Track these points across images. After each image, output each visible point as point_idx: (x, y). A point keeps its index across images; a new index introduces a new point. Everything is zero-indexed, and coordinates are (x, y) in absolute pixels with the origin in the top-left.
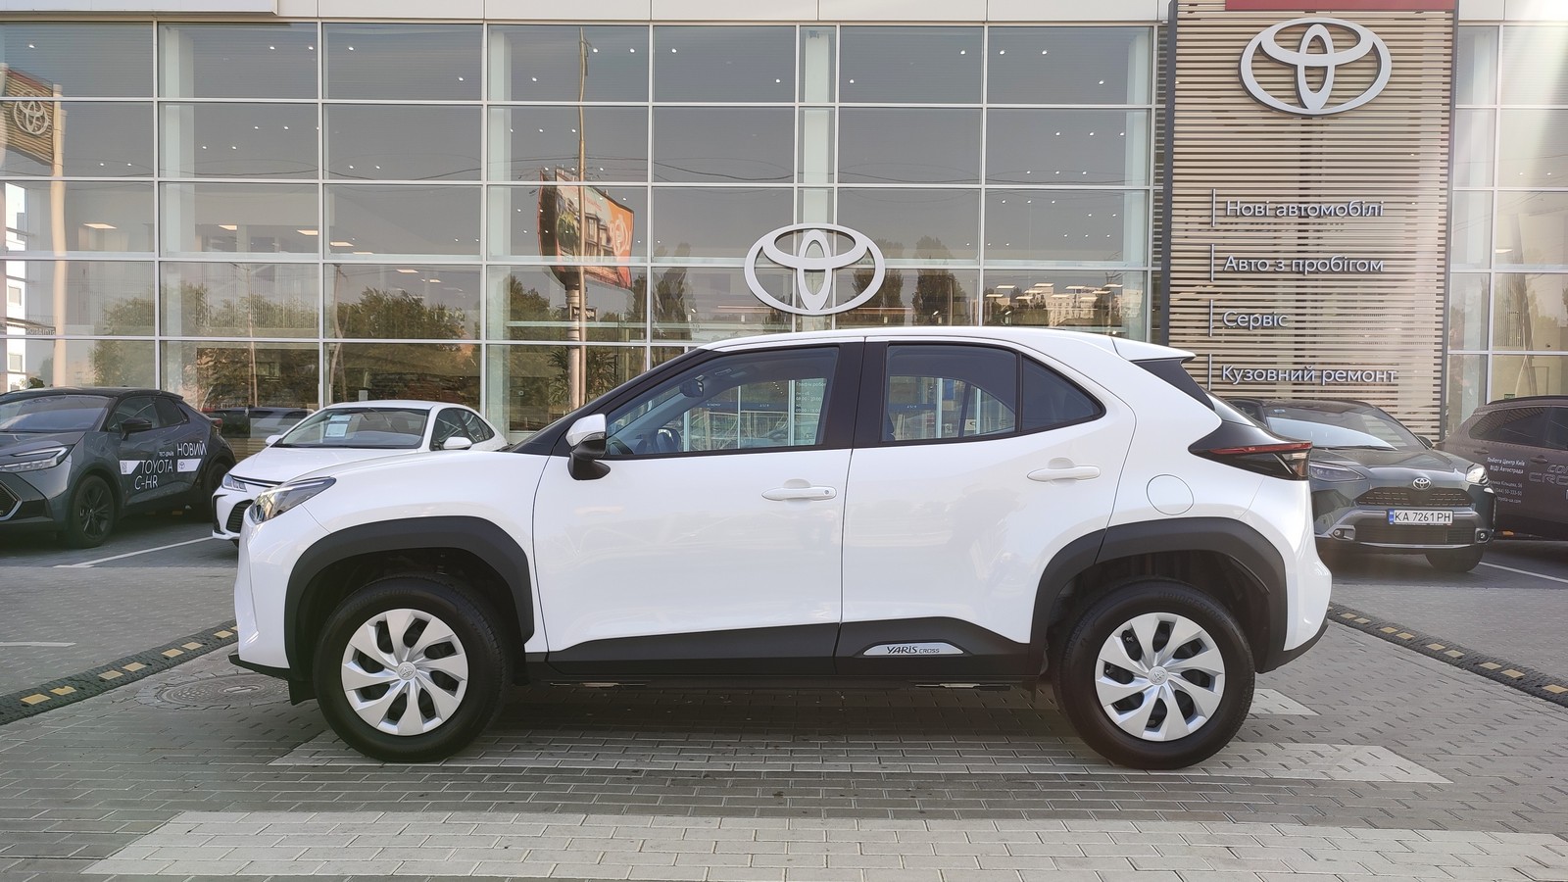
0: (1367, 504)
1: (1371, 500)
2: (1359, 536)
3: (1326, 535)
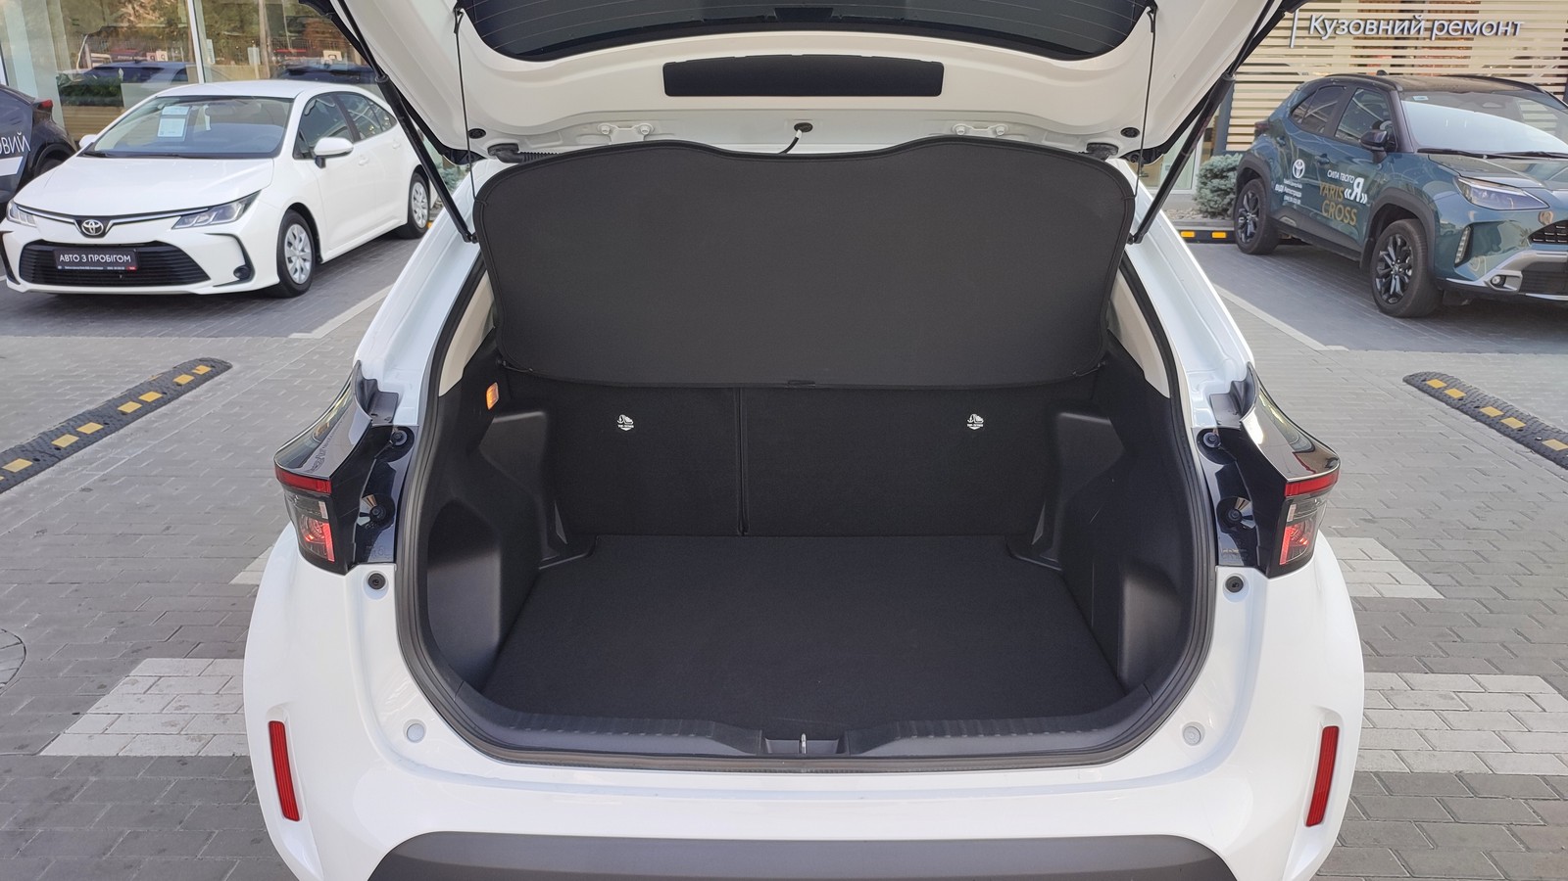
0: (1544, 242)
1: (1550, 237)
2: (1526, 285)
3: (1480, 282)
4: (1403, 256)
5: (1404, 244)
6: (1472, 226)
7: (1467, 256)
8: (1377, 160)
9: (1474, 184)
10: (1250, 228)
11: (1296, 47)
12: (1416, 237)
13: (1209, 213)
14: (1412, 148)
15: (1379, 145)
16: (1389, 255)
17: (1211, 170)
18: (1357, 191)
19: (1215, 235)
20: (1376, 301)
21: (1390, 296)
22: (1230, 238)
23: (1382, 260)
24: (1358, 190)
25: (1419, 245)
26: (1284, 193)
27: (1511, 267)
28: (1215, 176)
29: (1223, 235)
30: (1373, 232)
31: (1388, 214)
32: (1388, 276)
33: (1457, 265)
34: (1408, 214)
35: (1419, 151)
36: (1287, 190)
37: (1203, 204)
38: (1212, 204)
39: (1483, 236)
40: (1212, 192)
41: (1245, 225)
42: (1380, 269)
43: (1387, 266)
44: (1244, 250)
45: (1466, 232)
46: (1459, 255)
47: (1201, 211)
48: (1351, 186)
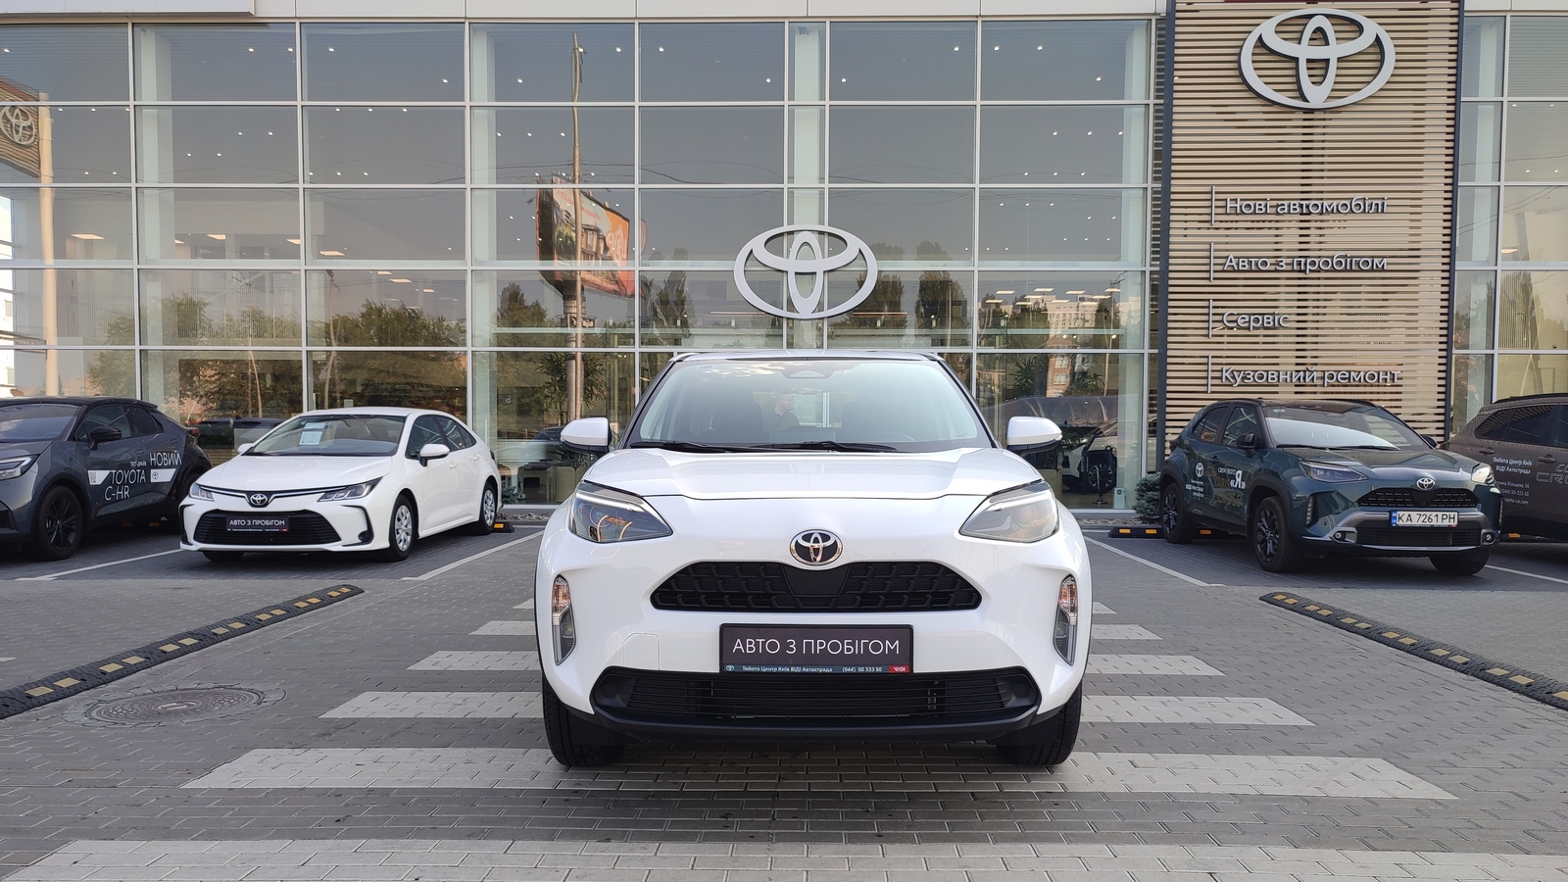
0: (1368, 506)
1: (1373, 502)
2: (1361, 538)
3: (1327, 538)
4: (1272, 527)
5: (1272, 515)
6: (1314, 495)
7: (1315, 519)
8: (1250, 456)
9: (1312, 465)
10: (1172, 522)
11: (1212, 392)
12: (1278, 508)
13: (1147, 519)
14: (1273, 446)
15: (1248, 444)
16: (1264, 526)
17: (1146, 484)
18: (1239, 482)
19: (1148, 531)
20: (1260, 564)
21: (1268, 557)
22: (1160, 535)
23: (1260, 530)
24: (1239, 480)
25: (1280, 513)
26: (1193, 490)
27: (1348, 525)
28: (1150, 490)
29: (1154, 532)
30: (1251, 510)
31: (1261, 493)
32: (1264, 542)
33: (1309, 526)
34: (1273, 493)
35: (1278, 447)
36: (1194, 488)
37: (1142, 512)
38: (1148, 511)
39: (1325, 501)
40: (1148, 502)
41: (1169, 519)
42: (1260, 537)
43: (1264, 534)
44: (1170, 541)
45: (1311, 500)
46: (1308, 518)
47: (1141, 518)
48: (1233, 477)
